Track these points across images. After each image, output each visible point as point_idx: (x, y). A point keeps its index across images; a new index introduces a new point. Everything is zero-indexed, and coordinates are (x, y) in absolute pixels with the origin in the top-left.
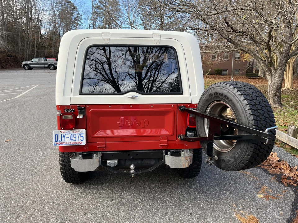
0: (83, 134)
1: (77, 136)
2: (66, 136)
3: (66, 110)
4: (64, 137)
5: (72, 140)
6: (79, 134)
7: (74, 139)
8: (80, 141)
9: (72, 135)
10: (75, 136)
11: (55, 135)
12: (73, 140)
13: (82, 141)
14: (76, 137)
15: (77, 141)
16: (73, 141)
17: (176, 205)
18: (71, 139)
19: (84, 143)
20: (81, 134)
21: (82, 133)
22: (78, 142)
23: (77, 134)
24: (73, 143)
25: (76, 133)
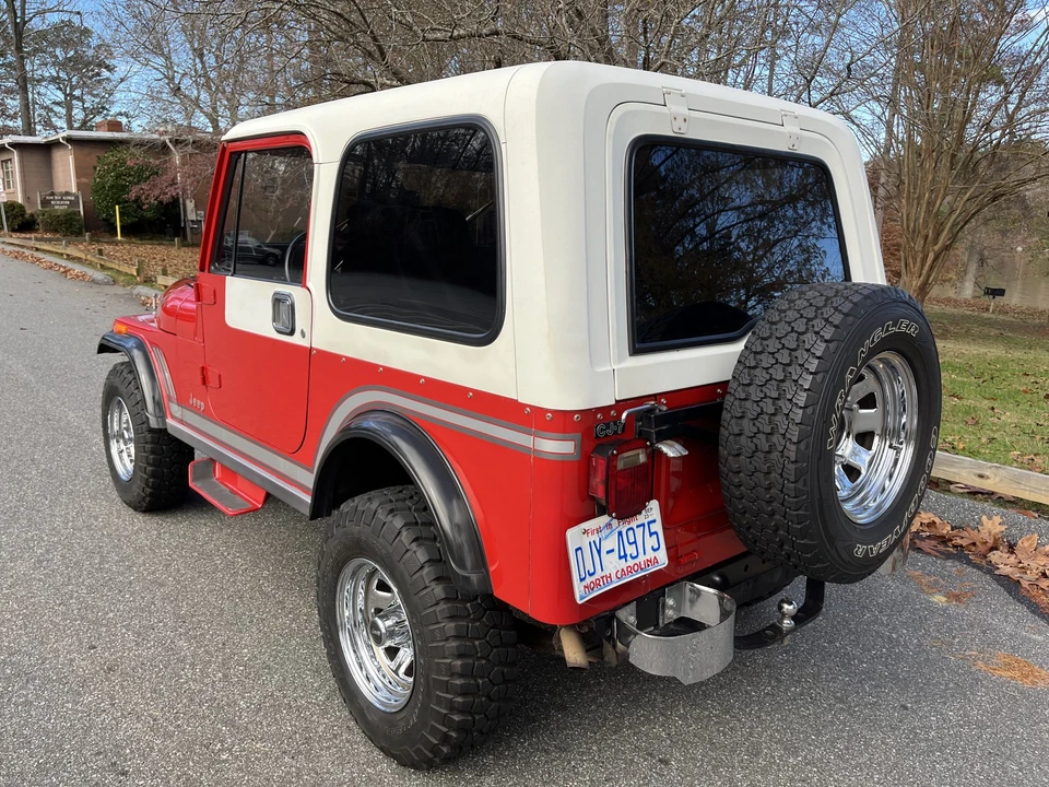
0: (654, 521)
1: (639, 532)
2: (606, 546)
3: (602, 430)
4: (599, 552)
5: (625, 556)
6: (643, 525)
7: (630, 550)
8: (650, 555)
9: (620, 533)
10: (632, 540)
11: (577, 550)
12: (629, 558)
13: (656, 554)
14: (635, 542)
15: (642, 558)
16: (631, 562)
17: (841, 700)
18: (622, 554)
19: (663, 559)
20: (649, 523)
21: (650, 519)
22: (645, 558)
23: (638, 526)
24: (630, 570)
25: (634, 525)
